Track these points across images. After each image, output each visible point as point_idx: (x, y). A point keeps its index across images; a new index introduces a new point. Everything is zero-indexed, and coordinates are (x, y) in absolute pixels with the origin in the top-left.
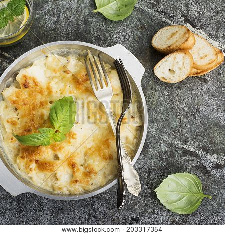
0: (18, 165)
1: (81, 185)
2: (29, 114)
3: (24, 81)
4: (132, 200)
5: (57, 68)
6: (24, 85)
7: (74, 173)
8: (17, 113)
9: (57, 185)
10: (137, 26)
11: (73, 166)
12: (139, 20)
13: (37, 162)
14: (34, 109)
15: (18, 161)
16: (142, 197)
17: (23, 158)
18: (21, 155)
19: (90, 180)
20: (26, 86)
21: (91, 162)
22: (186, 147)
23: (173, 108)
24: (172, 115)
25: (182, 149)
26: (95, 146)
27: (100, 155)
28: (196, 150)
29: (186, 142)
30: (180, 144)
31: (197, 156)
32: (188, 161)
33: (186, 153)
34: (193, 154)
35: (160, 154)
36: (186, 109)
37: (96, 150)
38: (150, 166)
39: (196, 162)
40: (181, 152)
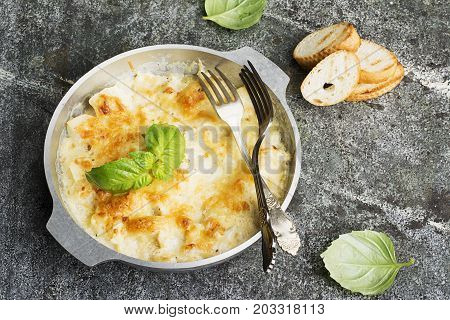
0: (93, 228)
1: (198, 251)
2: (111, 152)
3: (101, 103)
4: (282, 281)
5: (152, 89)
6: (102, 108)
7: (186, 233)
8: (90, 152)
9: (159, 255)
10: (268, 39)
11: (184, 222)
12: (271, 31)
13: (125, 219)
14: (117, 144)
15: (93, 221)
16: (299, 276)
17: (101, 214)
18: (98, 211)
19: (212, 242)
20: (104, 110)
21: (213, 215)
22: (361, 198)
23: (334, 145)
24: (333, 154)
25: (355, 202)
26: (218, 193)
27: (227, 205)
28: (377, 202)
29: (360, 191)
30: (351, 195)
31: (380, 211)
32: (367, 219)
33: (361, 207)
34: (373, 209)
35: (321, 211)
36: (355, 145)
37: (220, 199)
38: (308, 229)
39: (379, 220)
40: (353, 206)
